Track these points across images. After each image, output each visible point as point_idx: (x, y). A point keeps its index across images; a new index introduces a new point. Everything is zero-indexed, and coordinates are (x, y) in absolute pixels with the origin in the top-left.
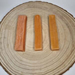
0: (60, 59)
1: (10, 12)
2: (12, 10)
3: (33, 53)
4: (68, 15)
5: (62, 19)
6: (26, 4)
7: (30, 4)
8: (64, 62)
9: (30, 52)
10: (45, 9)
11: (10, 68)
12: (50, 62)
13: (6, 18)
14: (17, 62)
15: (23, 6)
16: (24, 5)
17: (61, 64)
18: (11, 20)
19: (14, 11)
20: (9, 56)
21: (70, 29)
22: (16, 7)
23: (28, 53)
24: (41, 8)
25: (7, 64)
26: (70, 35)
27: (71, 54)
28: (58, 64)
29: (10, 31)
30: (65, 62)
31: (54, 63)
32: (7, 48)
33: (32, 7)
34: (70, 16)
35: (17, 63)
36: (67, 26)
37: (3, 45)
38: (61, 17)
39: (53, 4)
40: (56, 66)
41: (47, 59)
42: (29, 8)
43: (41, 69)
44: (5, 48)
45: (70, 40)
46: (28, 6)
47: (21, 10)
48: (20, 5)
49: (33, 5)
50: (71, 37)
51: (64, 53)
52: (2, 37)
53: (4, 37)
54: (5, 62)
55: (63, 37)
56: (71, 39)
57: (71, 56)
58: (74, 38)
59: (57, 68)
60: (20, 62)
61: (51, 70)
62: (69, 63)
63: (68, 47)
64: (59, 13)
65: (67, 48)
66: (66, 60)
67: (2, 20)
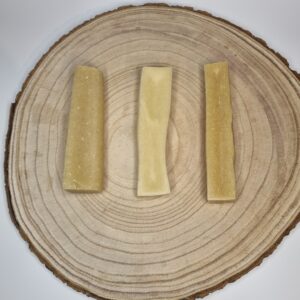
0: (232, 226)
1: (51, 55)
2: (57, 44)
4: (270, 60)
5: (245, 76)
6: (106, 17)
7: (124, 16)
8: (243, 240)
9: (126, 203)
10: (181, 36)
11: (63, 259)
12: (197, 237)
13: (38, 79)
14: (86, 238)
15: (98, 28)
16: (102, 22)
18: (55, 88)
19: (62, 48)
20: (58, 220)
21: (274, 118)
22: (72, 32)
23: (119, 207)
24: (164, 33)
25: (51, 247)
26: (270, 139)
27: (269, 211)
29: (53, 127)
30: (246, 237)
31: (210, 241)
32: (47, 191)
33: (132, 31)
34: (276, 66)
35: (86, 242)
36: (261, 107)
37: (32, 180)
38: (240, 71)
39: (210, 16)
41: (187, 229)
43: (164, 262)
44: (40, 191)
45: (272, 158)
46: (117, 26)
47: (91, 46)
48: (86, 23)
49: (135, 20)
50: (275, 150)
51: (247, 209)
52: (28, 151)
53: (36, 153)
54: (46, 241)
56: (275, 156)
57: (269, 217)
58: (286, 152)
59: (219, 258)
60: (96, 239)
61: (198, 266)
62: (264, 241)
63: (261, 187)
64: (234, 53)
65: (258, 187)
66: (252, 231)
67: (24, 88)
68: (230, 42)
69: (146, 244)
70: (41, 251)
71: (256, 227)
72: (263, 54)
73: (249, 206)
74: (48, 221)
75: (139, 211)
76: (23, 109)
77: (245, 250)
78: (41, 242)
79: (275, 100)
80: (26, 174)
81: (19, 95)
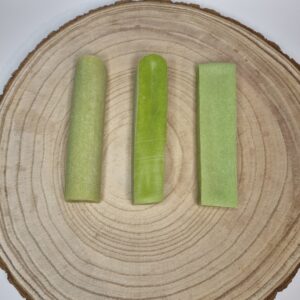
0: (241, 256)
1: (38, 54)
2: (45, 41)
3: (134, 233)
4: (284, 66)
5: (257, 84)
6: (102, 12)
7: (122, 11)
8: (254, 272)
10: (185, 36)
11: (48, 293)
12: (202, 268)
13: (21, 83)
14: (74, 268)
15: (93, 24)
16: (97, 18)
17: (244, 276)
18: (42, 91)
20: (42, 246)
21: (289, 132)
22: (62, 28)
23: (114, 231)
24: (168, 34)
25: (34, 278)
27: (283, 239)
28: (231, 279)
29: (39, 137)
30: (258, 268)
31: (217, 273)
32: (31, 211)
33: (131, 29)
34: (291, 73)
36: (274, 119)
37: (13, 198)
38: (250, 77)
39: (218, 15)
40: (225, 285)
41: (191, 258)
42: (115, 35)
43: (165, 296)
45: (287, 177)
46: (114, 22)
48: (79, 18)
49: (134, 17)
50: (290, 168)
51: (259, 235)
52: (8, 164)
53: (18, 167)
54: (27, 271)
55: (256, 164)
56: (290, 175)
59: (227, 292)
60: (86, 269)
62: (277, 273)
63: (275, 210)
64: (245, 57)
65: (272, 210)
66: (264, 262)
67: (5, 91)
68: (240, 45)
69: (144, 275)
70: (21, 283)
71: (269, 256)
72: (277, 60)
73: (261, 232)
74: (31, 247)
75: (136, 236)
77: (257, 283)
78: (22, 272)
79: (290, 112)
80: (6, 191)
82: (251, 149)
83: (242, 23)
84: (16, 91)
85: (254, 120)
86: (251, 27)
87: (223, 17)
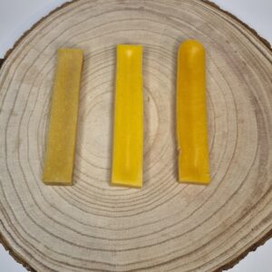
0: (195, 228)
1: (50, 19)
2: (58, 9)
3: (98, 188)
5: (241, 74)
8: (204, 246)
9: (90, 181)
10: (183, 23)
11: (12, 226)
12: (156, 232)
17: (192, 249)
19: (63, 14)
21: (264, 123)
24: (168, 18)
28: (180, 248)
29: (35, 90)
30: (209, 243)
31: (168, 240)
32: (13, 152)
33: (135, 9)
35: (39, 213)
36: (252, 109)
38: (237, 68)
39: (217, 8)
40: (174, 252)
41: (146, 222)
42: (120, 12)
43: (115, 251)
44: (6, 150)
45: (253, 164)
47: (91, 17)
50: (259, 156)
51: (215, 213)
53: (12, 112)
55: (226, 147)
56: (257, 163)
57: (238, 227)
58: (269, 161)
59: (174, 260)
60: (49, 212)
61: (150, 264)
62: (226, 252)
63: (236, 193)
64: (235, 49)
65: (232, 193)
66: (215, 239)
67: (15, 46)
68: (233, 37)
69: (100, 228)
71: (221, 235)
72: (265, 56)
73: (218, 210)
75: (100, 191)
76: (10, 66)
77: (204, 257)
79: (269, 105)
81: (10, 52)
82: (224, 133)
83: (239, 18)
84: (24, 47)
85: (232, 107)
86: (246, 23)
87: (222, 10)
